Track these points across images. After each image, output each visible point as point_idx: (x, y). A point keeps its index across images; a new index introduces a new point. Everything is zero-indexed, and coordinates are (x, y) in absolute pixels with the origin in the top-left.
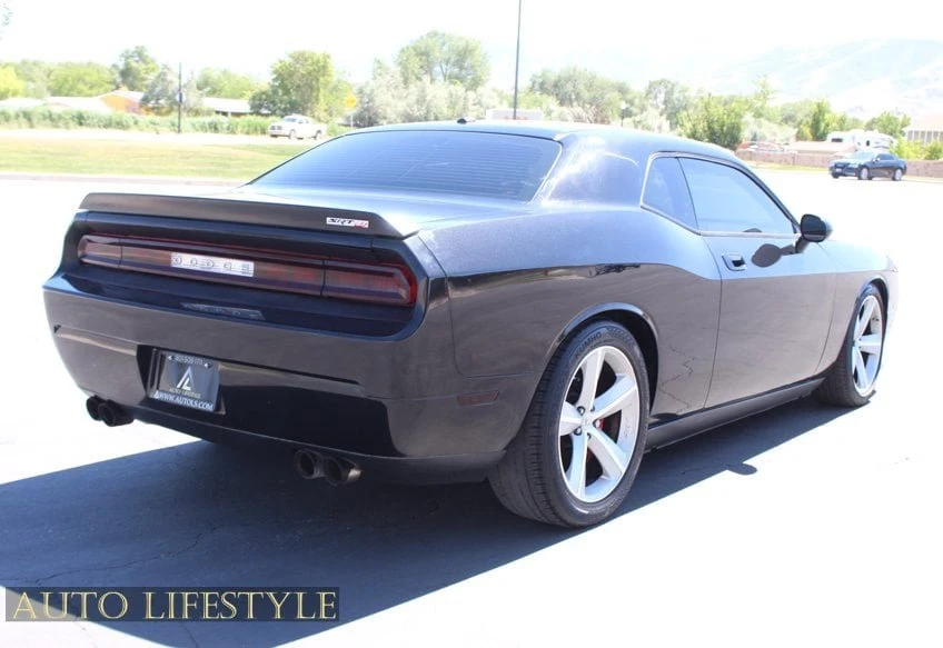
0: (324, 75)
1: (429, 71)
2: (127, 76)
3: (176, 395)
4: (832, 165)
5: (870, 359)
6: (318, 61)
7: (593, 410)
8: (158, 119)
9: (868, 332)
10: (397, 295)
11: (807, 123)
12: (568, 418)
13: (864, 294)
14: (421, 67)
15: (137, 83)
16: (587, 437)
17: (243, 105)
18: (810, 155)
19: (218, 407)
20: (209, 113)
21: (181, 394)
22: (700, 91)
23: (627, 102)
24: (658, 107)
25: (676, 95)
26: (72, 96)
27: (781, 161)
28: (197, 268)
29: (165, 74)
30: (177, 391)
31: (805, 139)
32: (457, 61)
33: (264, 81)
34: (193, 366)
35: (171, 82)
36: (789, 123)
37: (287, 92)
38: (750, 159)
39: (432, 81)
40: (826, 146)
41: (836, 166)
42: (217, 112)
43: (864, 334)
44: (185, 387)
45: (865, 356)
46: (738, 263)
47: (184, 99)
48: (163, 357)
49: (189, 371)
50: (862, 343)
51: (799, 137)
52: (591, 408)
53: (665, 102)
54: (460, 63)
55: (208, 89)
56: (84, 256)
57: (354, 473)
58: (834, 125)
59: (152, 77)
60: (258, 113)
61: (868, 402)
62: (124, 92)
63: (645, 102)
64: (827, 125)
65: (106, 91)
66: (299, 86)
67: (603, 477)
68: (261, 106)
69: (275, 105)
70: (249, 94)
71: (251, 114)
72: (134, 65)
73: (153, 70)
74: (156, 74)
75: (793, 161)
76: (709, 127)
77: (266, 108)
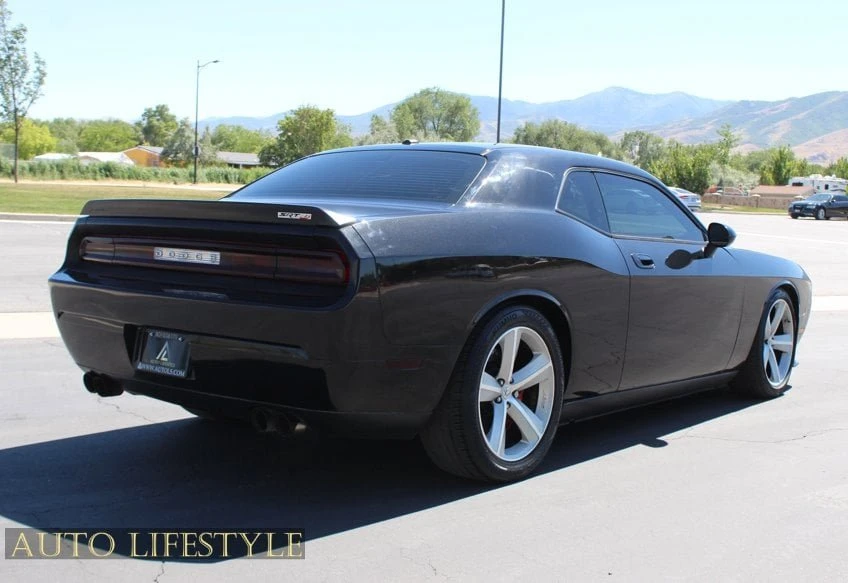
0: (326, 131)
1: (422, 126)
2: (149, 132)
3: (155, 365)
4: (791, 206)
5: (783, 356)
6: (322, 118)
7: (512, 383)
8: (177, 170)
9: (780, 331)
10: (335, 275)
11: (770, 169)
12: (487, 387)
13: (773, 297)
14: (415, 124)
15: (158, 139)
16: (506, 406)
17: (253, 158)
18: (774, 198)
19: (189, 374)
20: (222, 164)
21: (160, 364)
22: (670, 142)
23: (604, 153)
24: (633, 158)
25: (650, 145)
26: (100, 151)
27: (744, 205)
28: (175, 259)
29: (183, 131)
30: (156, 362)
31: (769, 185)
32: (448, 116)
33: (274, 135)
34: (170, 340)
35: (189, 137)
36: (755, 170)
37: (293, 147)
38: (717, 202)
39: (426, 135)
40: (787, 189)
41: (795, 207)
42: (230, 165)
43: (776, 334)
44: (163, 359)
45: (779, 354)
46: (647, 263)
47: (200, 151)
48: (147, 334)
49: (166, 345)
50: (773, 342)
51: (763, 182)
52: (510, 379)
53: (640, 153)
54: (450, 120)
55: (222, 144)
56: (85, 255)
57: (300, 427)
58: (796, 170)
59: (171, 133)
60: (267, 166)
61: (781, 395)
62: (147, 148)
63: (621, 152)
64: (789, 171)
65: (130, 147)
66: (303, 141)
67: (522, 441)
68: (269, 159)
69: (282, 158)
70: (259, 148)
71: (261, 166)
72: (155, 122)
73: (173, 127)
74: (176, 130)
75: (755, 204)
76: (678, 174)
77: (274, 161)
